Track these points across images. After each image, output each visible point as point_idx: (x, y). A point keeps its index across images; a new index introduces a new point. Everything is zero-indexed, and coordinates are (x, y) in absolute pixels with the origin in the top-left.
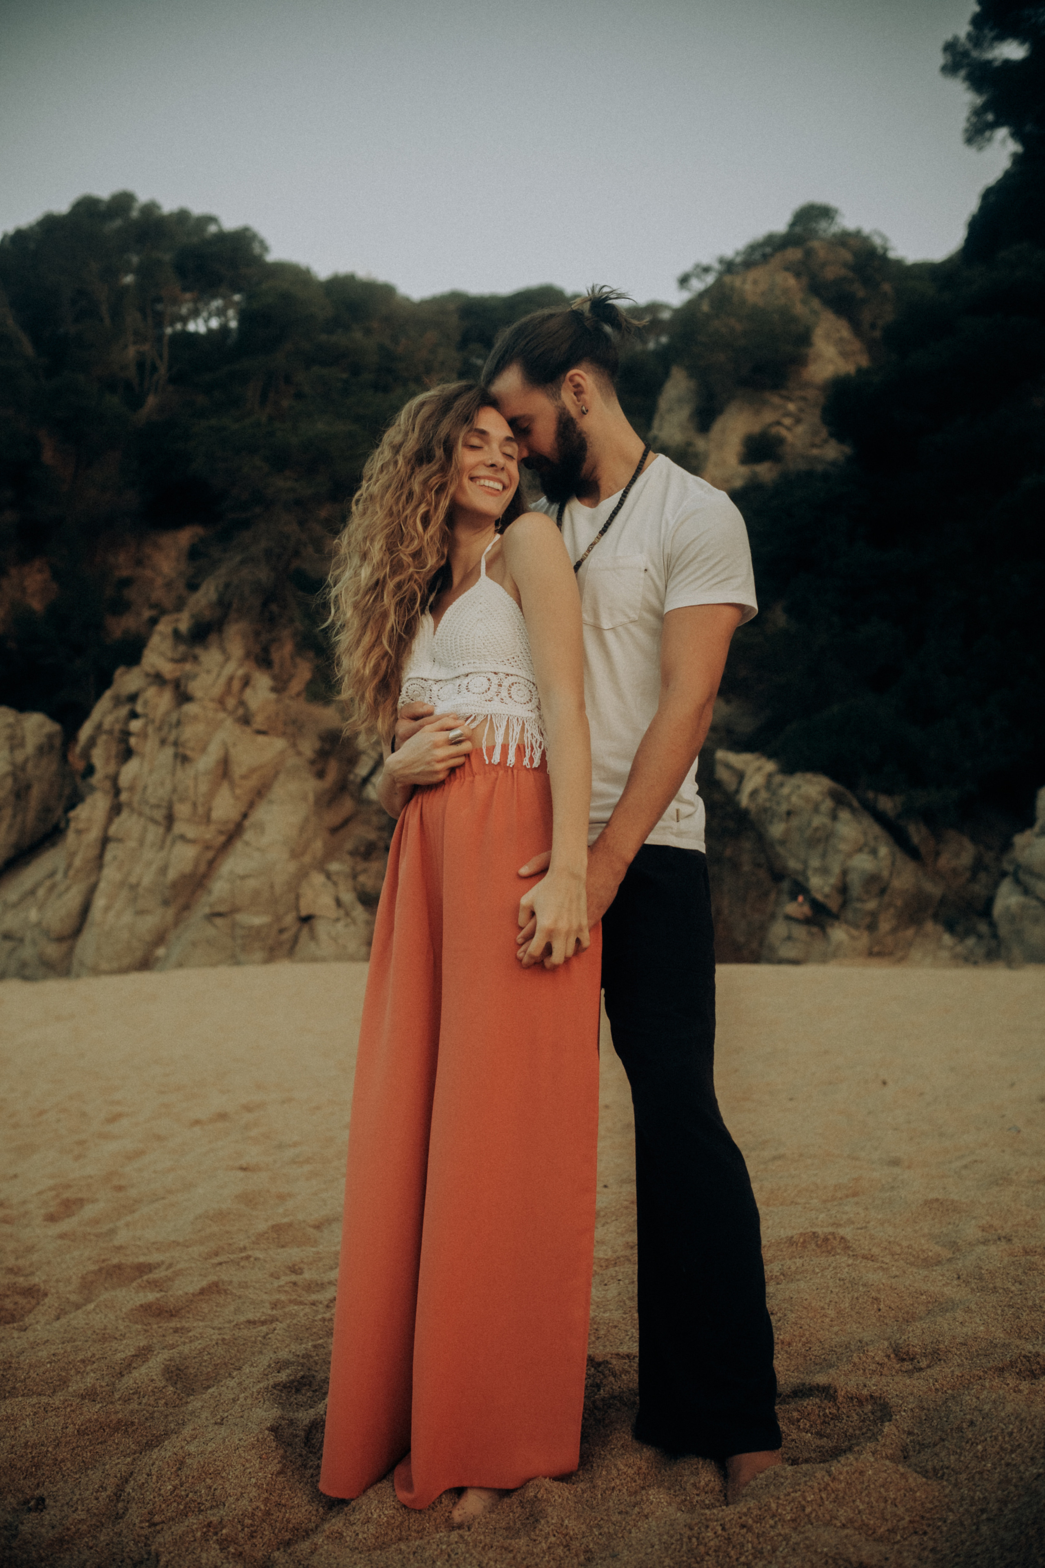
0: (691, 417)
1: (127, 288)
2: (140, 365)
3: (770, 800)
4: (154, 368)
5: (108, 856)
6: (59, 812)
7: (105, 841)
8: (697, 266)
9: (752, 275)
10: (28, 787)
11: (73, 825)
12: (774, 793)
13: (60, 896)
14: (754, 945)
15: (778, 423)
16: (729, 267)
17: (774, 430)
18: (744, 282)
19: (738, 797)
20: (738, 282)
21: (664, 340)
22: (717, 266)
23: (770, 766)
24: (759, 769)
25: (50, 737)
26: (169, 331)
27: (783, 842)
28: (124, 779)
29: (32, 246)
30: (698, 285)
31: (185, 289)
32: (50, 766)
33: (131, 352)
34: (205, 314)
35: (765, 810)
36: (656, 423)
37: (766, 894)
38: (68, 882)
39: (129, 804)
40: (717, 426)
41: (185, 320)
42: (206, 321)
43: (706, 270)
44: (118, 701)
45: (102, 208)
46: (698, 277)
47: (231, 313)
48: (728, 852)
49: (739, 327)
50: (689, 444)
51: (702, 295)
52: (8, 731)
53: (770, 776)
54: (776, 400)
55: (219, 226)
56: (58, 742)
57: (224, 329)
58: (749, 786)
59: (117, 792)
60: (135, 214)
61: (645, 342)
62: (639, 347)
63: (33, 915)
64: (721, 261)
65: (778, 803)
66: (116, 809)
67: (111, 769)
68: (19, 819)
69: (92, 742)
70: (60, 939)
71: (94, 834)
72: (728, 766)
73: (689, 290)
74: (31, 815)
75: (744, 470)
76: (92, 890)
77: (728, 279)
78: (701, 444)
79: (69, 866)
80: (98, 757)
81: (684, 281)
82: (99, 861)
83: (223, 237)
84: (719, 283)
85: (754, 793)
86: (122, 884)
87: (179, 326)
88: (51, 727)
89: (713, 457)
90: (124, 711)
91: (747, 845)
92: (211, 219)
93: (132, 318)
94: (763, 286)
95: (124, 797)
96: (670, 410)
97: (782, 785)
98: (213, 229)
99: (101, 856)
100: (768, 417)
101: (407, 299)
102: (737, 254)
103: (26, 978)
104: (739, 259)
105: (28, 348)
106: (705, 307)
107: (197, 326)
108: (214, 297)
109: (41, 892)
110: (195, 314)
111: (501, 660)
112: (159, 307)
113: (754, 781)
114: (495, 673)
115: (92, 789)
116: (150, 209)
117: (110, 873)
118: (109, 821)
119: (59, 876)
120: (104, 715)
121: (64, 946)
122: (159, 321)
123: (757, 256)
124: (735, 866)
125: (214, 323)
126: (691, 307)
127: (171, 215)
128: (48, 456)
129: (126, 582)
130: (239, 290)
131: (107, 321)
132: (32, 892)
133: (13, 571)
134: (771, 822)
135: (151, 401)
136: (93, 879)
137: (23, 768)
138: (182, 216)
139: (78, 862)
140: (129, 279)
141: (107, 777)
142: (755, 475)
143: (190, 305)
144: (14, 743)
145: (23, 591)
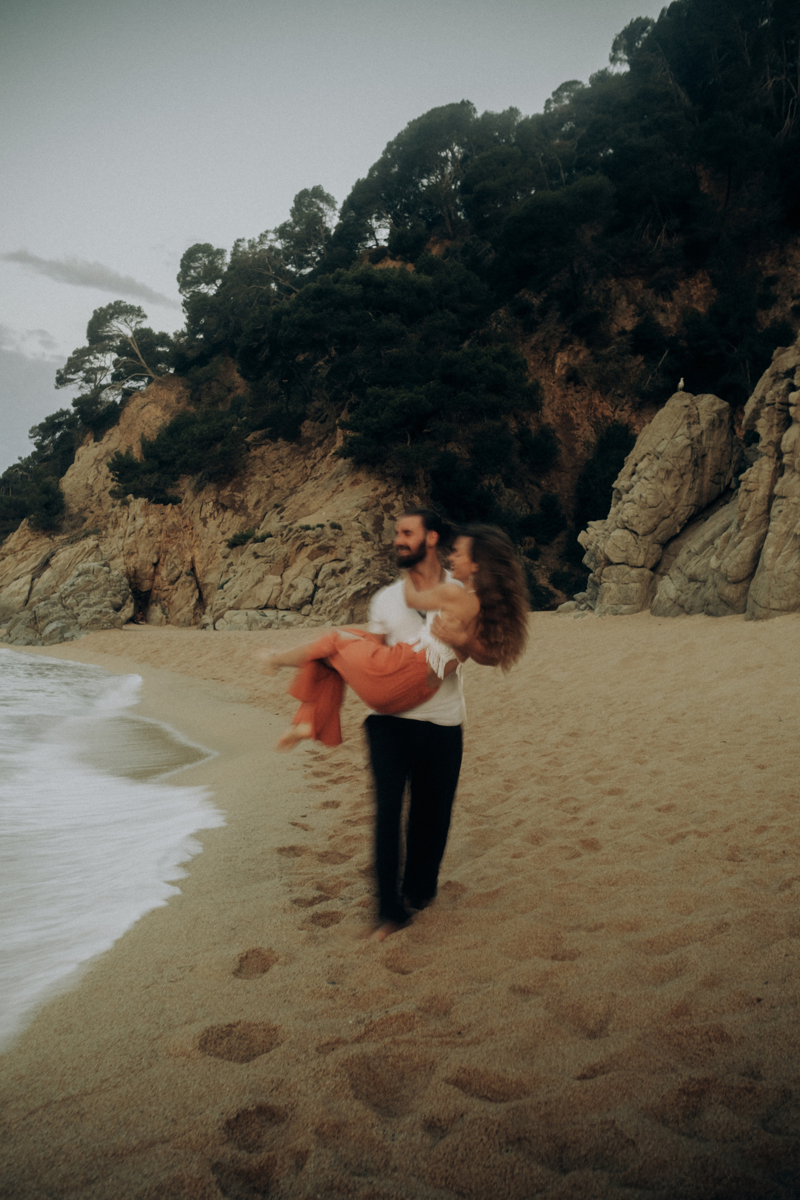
1: (764, 30)
5: (774, 512)
6: (730, 474)
7: (771, 498)
10: (704, 456)
11: (743, 486)
13: (735, 546)
25: (720, 413)
28: (786, 444)
32: (720, 438)
33: (770, 84)
38: (740, 534)
39: (791, 466)
44: (777, 377)
52: (685, 412)
56: (726, 417)
59: (780, 455)
63: (714, 563)
66: (780, 470)
67: (774, 436)
68: (698, 481)
69: (756, 414)
70: (736, 582)
71: (762, 492)
74: (707, 478)
76: (762, 539)
79: (742, 520)
80: (762, 427)
82: (766, 516)
86: (787, 534)
88: (721, 404)
90: (782, 386)
93: (770, 55)
95: (786, 459)
99: (768, 511)
103: (709, 614)
105: (685, 100)
109: (718, 542)
115: (758, 454)
117: (777, 526)
118: (774, 482)
119: (732, 529)
120: (765, 391)
121: (740, 588)
128: (704, 187)
129: (773, 280)
131: (749, 62)
132: (711, 542)
133: (682, 284)
135: (788, 122)
136: (763, 531)
137: (699, 442)
139: (748, 518)
140: (766, 22)
141: (769, 443)
144: (692, 420)
145: (690, 298)
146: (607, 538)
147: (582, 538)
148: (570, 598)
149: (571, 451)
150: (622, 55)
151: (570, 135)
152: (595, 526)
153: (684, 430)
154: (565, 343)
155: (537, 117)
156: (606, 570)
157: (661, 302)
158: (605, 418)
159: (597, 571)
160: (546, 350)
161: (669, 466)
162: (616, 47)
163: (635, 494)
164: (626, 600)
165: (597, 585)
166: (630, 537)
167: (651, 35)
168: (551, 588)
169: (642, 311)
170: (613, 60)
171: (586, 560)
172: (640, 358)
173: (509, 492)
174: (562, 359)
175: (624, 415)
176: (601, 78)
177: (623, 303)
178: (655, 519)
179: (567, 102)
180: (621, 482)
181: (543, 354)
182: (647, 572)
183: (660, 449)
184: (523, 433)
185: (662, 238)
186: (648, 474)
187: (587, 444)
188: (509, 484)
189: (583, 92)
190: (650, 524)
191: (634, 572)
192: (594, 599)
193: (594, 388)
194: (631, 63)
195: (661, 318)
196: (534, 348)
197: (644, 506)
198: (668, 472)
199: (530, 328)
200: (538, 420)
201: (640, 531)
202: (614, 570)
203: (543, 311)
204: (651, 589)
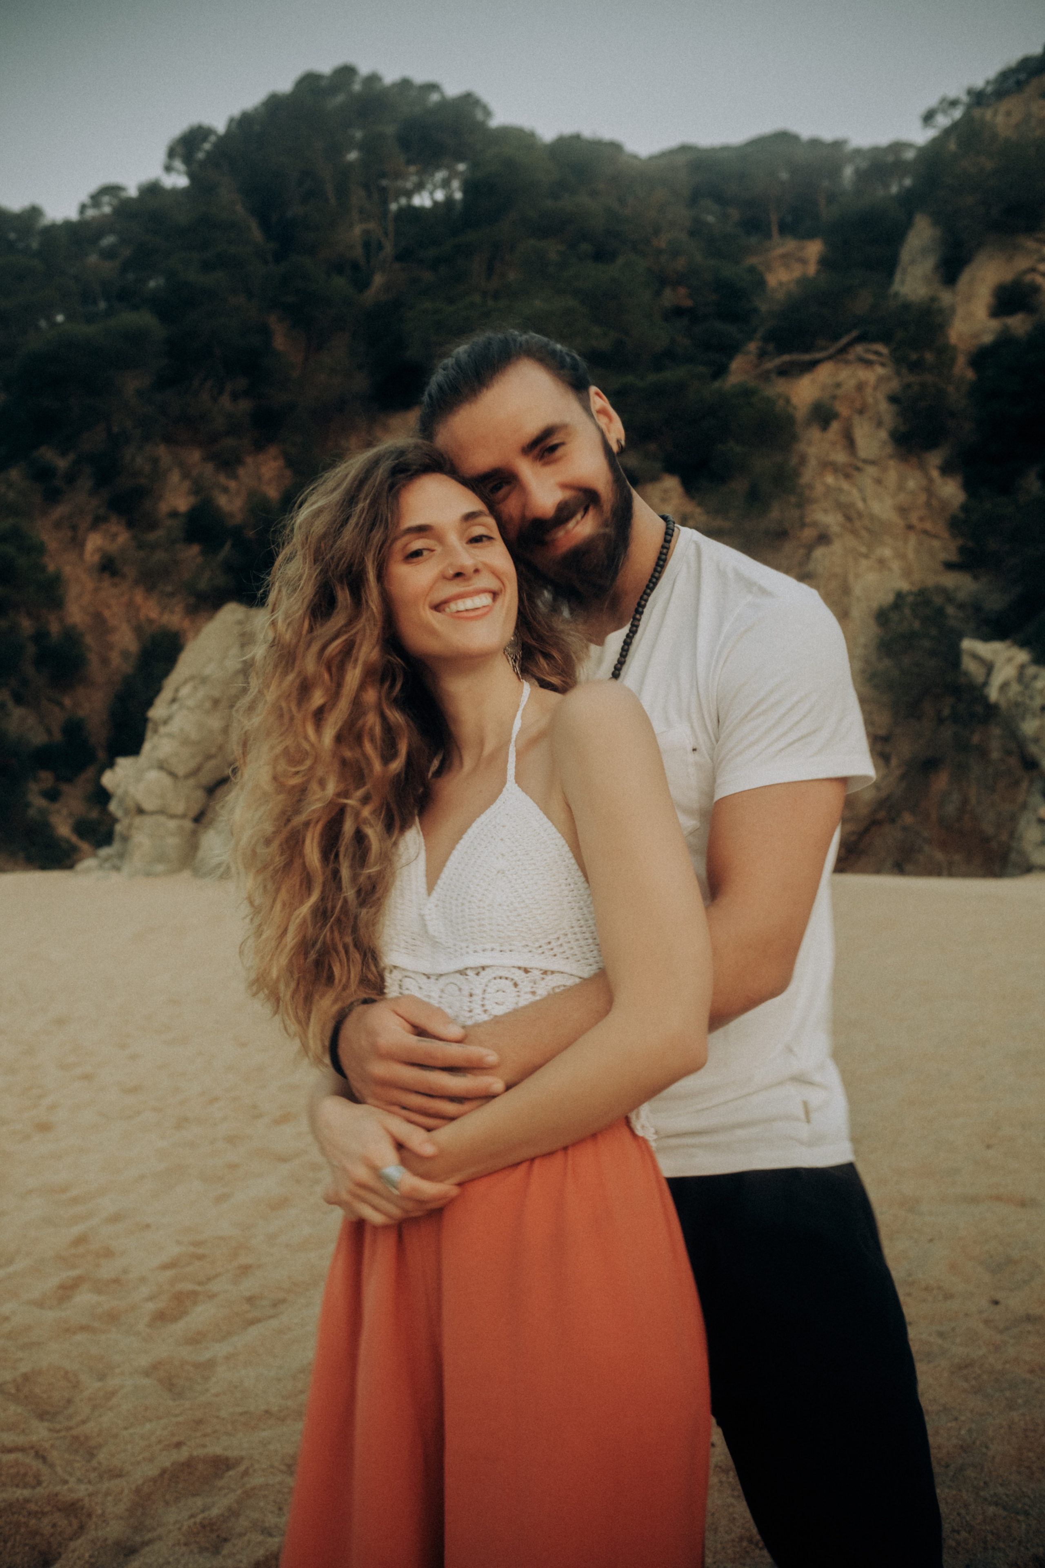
0: (937, 268)
1: (351, 164)
2: (367, 245)
3: (1022, 694)
4: (380, 247)
8: (943, 100)
9: (1005, 106)
12: (1027, 687)
14: (1004, 837)
15: (1033, 270)
16: (978, 98)
17: (1028, 278)
18: (995, 114)
19: (986, 690)
20: (989, 114)
21: (908, 182)
22: (965, 98)
23: (1022, 656)
24: (1010, 660)
26: (394, 207)
27: (1036, 740)
29: (257, 128)
30: (943, 121)
31: (409, 162)
33: (358, 230)
34: (429, 186)
35: (1017, 705)
36: (898, 277)
37: (1017, 783)
40: (965, 278)
41: (409, 194)
42: (431, 193)
43: (954, 103)
45: (324, 83)
46: (945, 112)
47: (456, 184)
48: (976, 739)
49: (989, 165)
50: (933, 299)
51: (947, 132)
52: (239, 628)
53: (1022, 667)
54: (1030, 244)
55: (442, 94)
57: (449, 202)
58: (997, 680)
60: (357, 87)
61: (887, 186)
62: (881, 192)
64: (970, 92)
65: (1031, 698)
72: (975, 657)
73: (934, 127)
75: (995, 324)
77: (977, 113)
78: (946, 297)
81: (928, 117)
83: (445, 105)
84: (967, 117)
85: (1004, 687)
87: (403, 201)
89: (960, 312)
91: (996, 731)
92: (433, 87)
93: (358, 196)
94: (1016, 118)
96: (913, 262)
97: (1035, 677)
98: (435, 97)
100: (1022, 263)
101: (635, 157)
102: (988, 83)
104: (990, 89)
105: (256, 234)
106: (952, 146)
107: (422, 200)
108: (438, 168)
110: (420, 187)
111: (537, 945)
112: (384, 182)
113: (1004, 673)
114: (526, 971)
116: (373, 79)
122: (384, 197)
123: (1011, 82)
124: (983, 753)
125: (440, 196)
126: (937, 144)
127: (395, 85)
128: (279, 342)
130: (461, 158)
131: (333, 201)
133: (249, 460)
134: (1023, 718)
135: (378, 280)
138: (405, 83)
140: (353, 156)
142: (1006, 330)
143: (414, 179)
144: (246, 639)
145: (260, 478)
146: (138, 780)
147: (108, 779)
148: (95, 855)
149: (105, 661)
150: (178, 164)
151: (109, 254)
152: (124, 764)
153: (234, 651)
154: (97, 522)
155: (68, 225)
156: (138, 820)
157: (222, 479)
158: (151, 621)
159: (125, 822)
160: (74, 528)
161: (216, 693)
162: (172, 153)
163: (174, 727)
164: (161, 858)
165: (125, 839)
166: (167, 780)
167: (216, 146)
168: (74, 839)
169: (198, 488)
170: (168, 169)
171: (113, 807)
172: (195, 549)
173: (18, 712)
174: (94, 542)
175: (174, 619)
176: (152, 190)
177: (175, 477)
178: (198, 759)
179: (107, 210)
180: (157, 712)
181: (70, 534)
182: (188, 824)
183: (207, 671)
184: (40, 636)
185: (225, 401)
186: (191, 703)
187: (125, 654)
188: (19, 699)
189: (128, 201)
190: (192, 764)
191: (172, 824)
192: (121, 856)
193: (137, 582)
194: (191, 175)
195: (222, 501)
196: (57, 525)
197: (186, 742)
198: (216, 702)
199: (53, 496)
200: (61, 620)
201: (181, 771)
202: (147, 822)
203: (71, 478)
204: (192, 846)
